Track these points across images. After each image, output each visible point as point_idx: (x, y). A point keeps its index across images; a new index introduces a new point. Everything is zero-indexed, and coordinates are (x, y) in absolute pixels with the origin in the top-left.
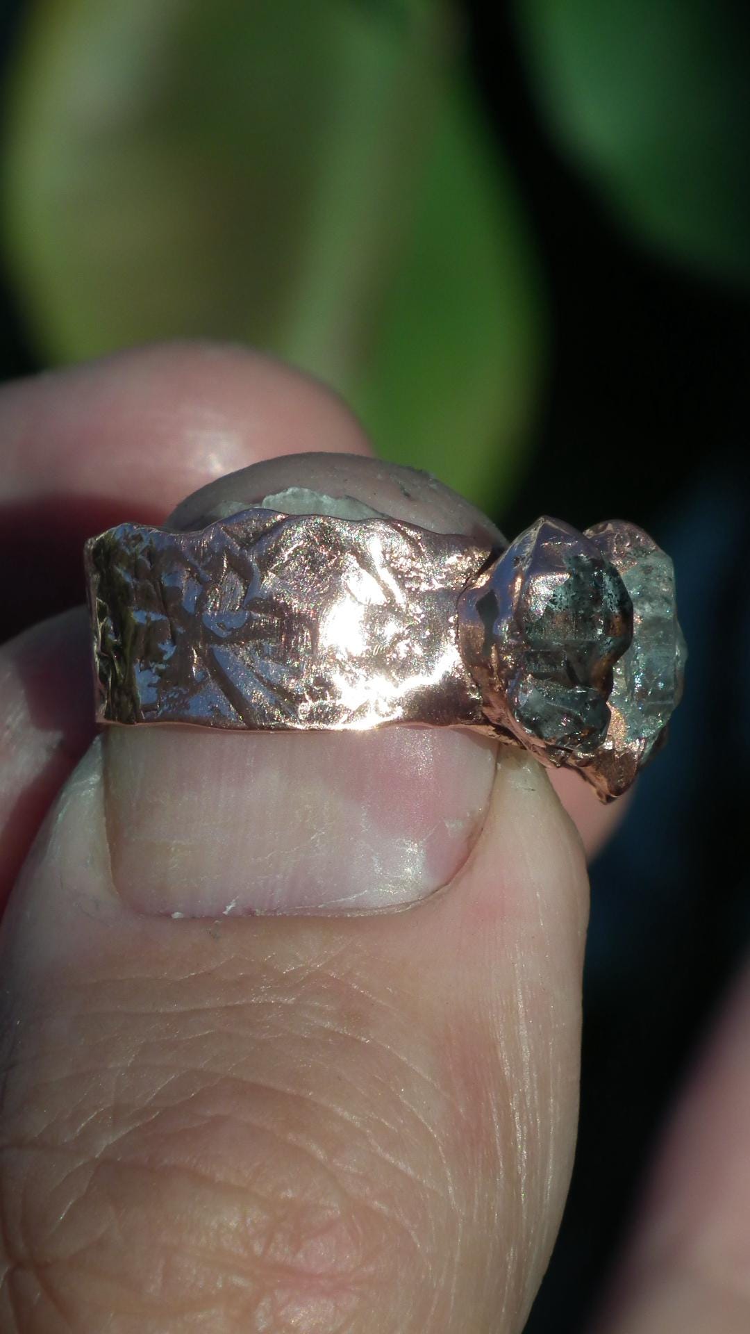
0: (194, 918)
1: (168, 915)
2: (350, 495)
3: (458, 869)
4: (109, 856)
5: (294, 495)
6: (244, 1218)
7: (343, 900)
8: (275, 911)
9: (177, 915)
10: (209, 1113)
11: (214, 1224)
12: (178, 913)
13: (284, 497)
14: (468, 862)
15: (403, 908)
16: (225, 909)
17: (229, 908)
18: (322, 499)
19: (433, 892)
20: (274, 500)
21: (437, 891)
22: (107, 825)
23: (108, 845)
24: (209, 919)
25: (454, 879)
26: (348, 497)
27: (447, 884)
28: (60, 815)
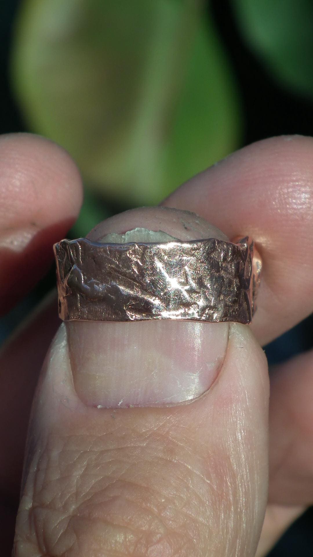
0: (106, 408)
1: (95, 406)
2: (161, 230)
3: (213, 382)
4: (72, 376)
5: (138, 231)
6: (125, 538)
7: (166, 399)
8: (138, 405)
9: (99, 407)
10: (112, 495)
11: (113, 541)
12: (100, 406)
13: (134, 232)
14: (217, 379)
15: (189, 402)
16: (119, 404)
17: (120, 403)
18: (150, 233)
19: (203, 394)
20: (130, 233)
21: (204, 393)
22: (71, 363)
23: (71, 372)
24: (112, 409)
25: (211, 388)
26: (160, 231)
27: (208, 390)
28: (51, 359)
